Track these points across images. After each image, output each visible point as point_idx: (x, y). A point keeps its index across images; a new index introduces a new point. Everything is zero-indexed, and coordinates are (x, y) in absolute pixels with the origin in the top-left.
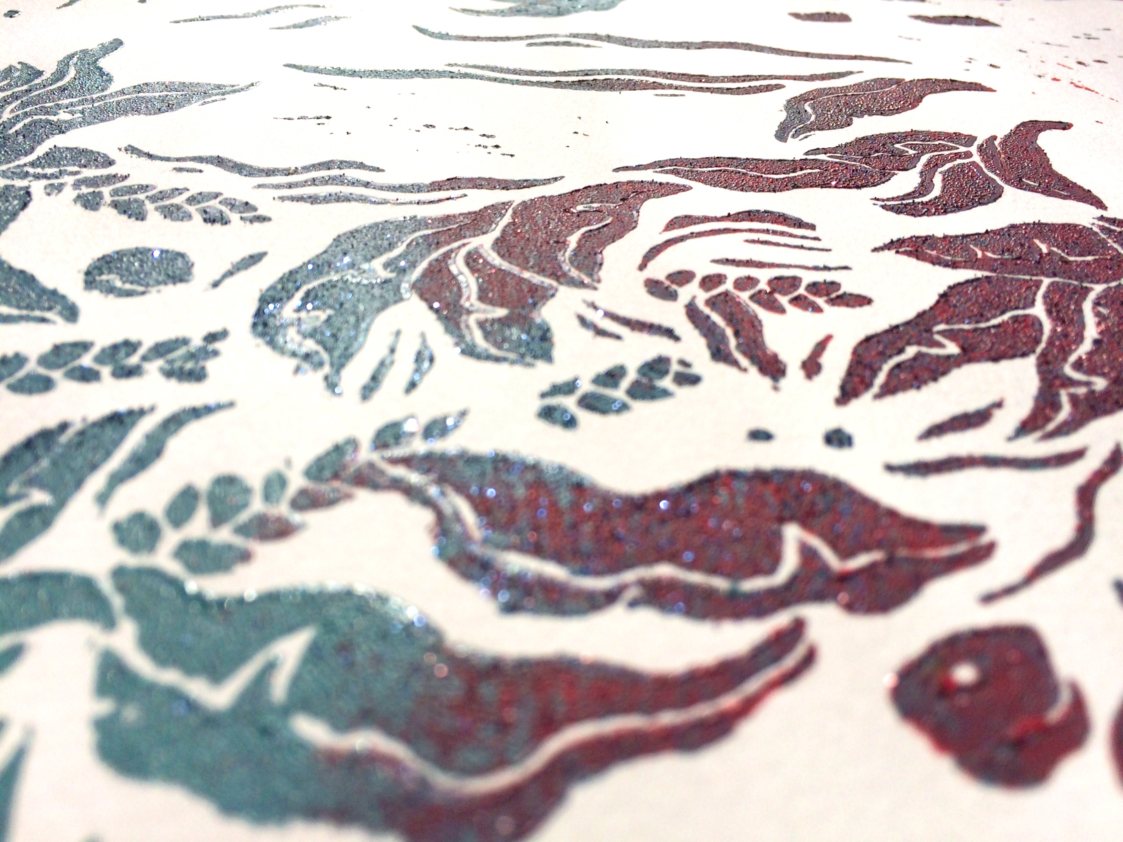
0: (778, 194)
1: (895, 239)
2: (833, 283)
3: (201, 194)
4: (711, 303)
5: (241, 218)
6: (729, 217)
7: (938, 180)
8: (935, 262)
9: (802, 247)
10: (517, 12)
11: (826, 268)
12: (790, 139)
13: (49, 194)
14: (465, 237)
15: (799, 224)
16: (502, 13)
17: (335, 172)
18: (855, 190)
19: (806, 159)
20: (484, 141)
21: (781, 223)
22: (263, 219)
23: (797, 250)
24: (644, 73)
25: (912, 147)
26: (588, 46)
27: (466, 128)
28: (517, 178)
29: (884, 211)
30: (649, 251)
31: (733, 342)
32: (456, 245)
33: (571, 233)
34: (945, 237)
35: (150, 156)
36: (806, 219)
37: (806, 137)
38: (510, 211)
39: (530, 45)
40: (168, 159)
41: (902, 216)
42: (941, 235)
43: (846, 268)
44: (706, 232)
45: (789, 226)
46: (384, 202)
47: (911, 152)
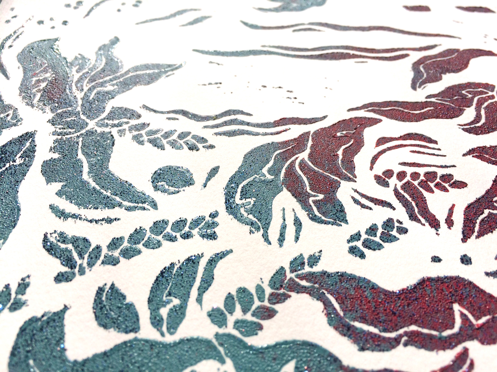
0: (418, 122)
1: (471, 149)
2: (450, 175)
3: (182, 133)
4: (403, 187)
5: (203, 147)
6: (401, 138)
7: (483, 112)
8: (489, 161)
9: (434, 155)
10: (283, 8)
11: (446, 167)
12: (418, 89)
13: (121, 136)
14: (296, 154)
15: (430, 141)
16: (276, 10)
17: (233, 117)
18: (450, 119)
19: (427, 102)
20: (290, 95)
21: (423, 141)
22: (212, 147)
23: (432, 156)
24: (347, 48)
25: (469, 92)
26: (319, 31)
27: (280, 87)
28: (309, 117)
29: (463, 132)
30: (372, 159)
31: (416, 210)
32: (293, 158)
33: (338, 150)
34: (491, 147)
35: (155, 111)
36: (433, 138)
37: (424, 87)
38: (310, 138)
39: (294, 31)
40: (162, 113)
41: (471, 135)
42: (489, 146)
43: (454, 166)
44: (393, 146)
45: (426, 142)
46: (257, 134)
47: (470, 96)
